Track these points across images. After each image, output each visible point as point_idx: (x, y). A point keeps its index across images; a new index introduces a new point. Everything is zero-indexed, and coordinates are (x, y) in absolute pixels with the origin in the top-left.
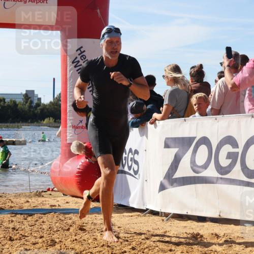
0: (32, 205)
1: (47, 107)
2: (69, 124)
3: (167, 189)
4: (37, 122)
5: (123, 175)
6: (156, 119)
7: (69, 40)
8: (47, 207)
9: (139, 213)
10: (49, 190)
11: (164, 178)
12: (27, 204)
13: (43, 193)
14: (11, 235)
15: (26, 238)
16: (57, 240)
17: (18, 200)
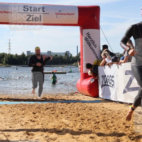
0: (70, 99)
1: (75, 58)
2: (84, 65)
3: (127, 92)
4: (71, 64)
5: (108, 86)
6: (121, 63)
7: (83, 30)
9: (114, 103)
10: (76, 93)
11: (125, 88)
12: (67, 98)
13: (74, 94)
14: (61, 111)
15: (68, 113)
16: (80, 114)
17: (64, 97)
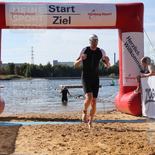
0: (106, 118)
1: (112, 68)
2: (124, 76)
4: (107, 76)
5: (153, 102)
7: (122, 33)
8: (114, 119)
10: (114, 110)
12: (103, 118)
13: (111, 112)
14: (96, 133)
15: (104, 135)
17: (99, 116)
